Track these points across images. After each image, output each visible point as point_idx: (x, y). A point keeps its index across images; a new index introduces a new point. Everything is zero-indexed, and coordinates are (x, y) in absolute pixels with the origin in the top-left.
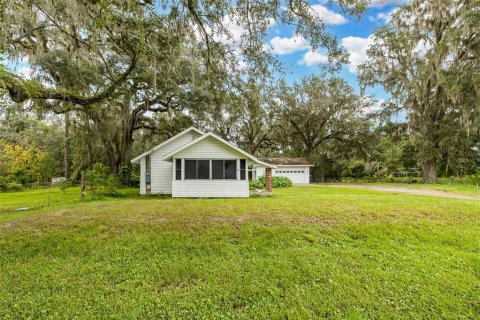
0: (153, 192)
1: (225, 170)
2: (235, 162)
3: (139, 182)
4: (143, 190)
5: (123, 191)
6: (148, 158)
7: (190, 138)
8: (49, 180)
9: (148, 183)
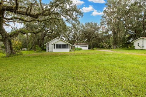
0: (49, 51)
1: (64, 46)
2: (66, 45)
3: (46, 49)
4: (47, 51)
5: (43, 51)
6: (48, 44)
7: (57, 40)
8: (22, 49)
9: (48, 49)
